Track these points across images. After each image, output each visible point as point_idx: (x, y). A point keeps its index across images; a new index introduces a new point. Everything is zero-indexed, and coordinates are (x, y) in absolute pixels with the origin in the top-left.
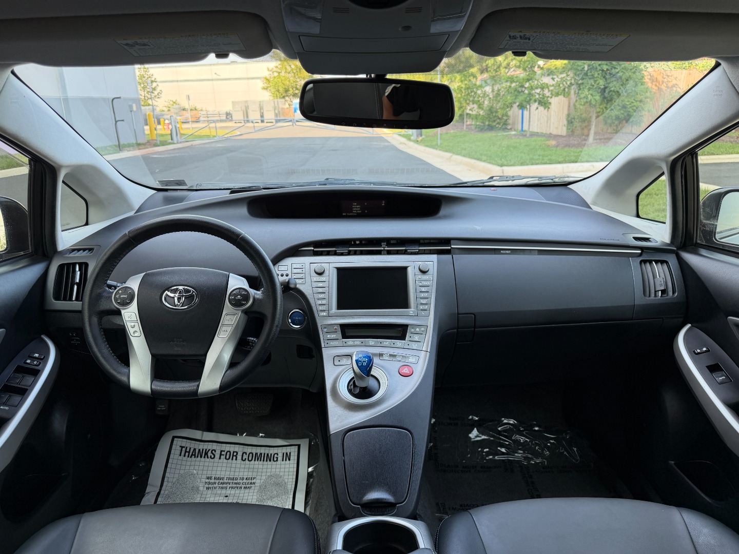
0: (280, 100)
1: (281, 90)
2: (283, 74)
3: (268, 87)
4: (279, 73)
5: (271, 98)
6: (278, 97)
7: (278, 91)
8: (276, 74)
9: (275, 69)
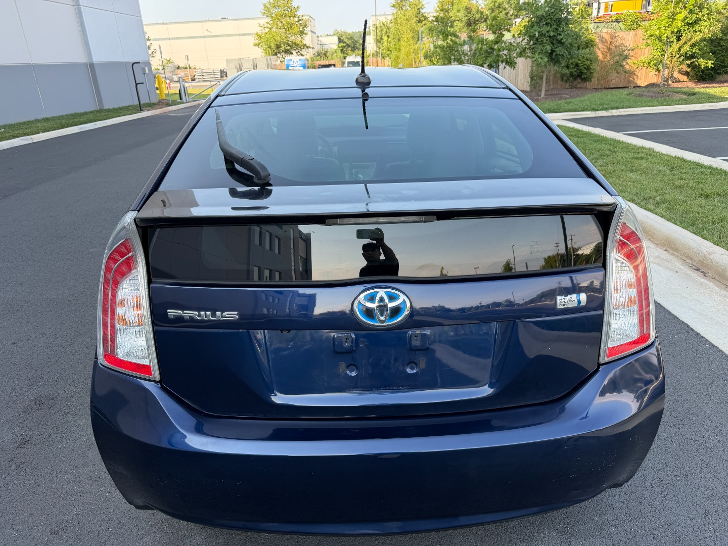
0: (272, 57)
1: (273, 46)
2: (274, 30)
3: (259, 44)
4: (270, 29)
5: (264, 55)
6: (271, 55)
7: (270, 47)
8: (267, 30)
9: (266, 25)
